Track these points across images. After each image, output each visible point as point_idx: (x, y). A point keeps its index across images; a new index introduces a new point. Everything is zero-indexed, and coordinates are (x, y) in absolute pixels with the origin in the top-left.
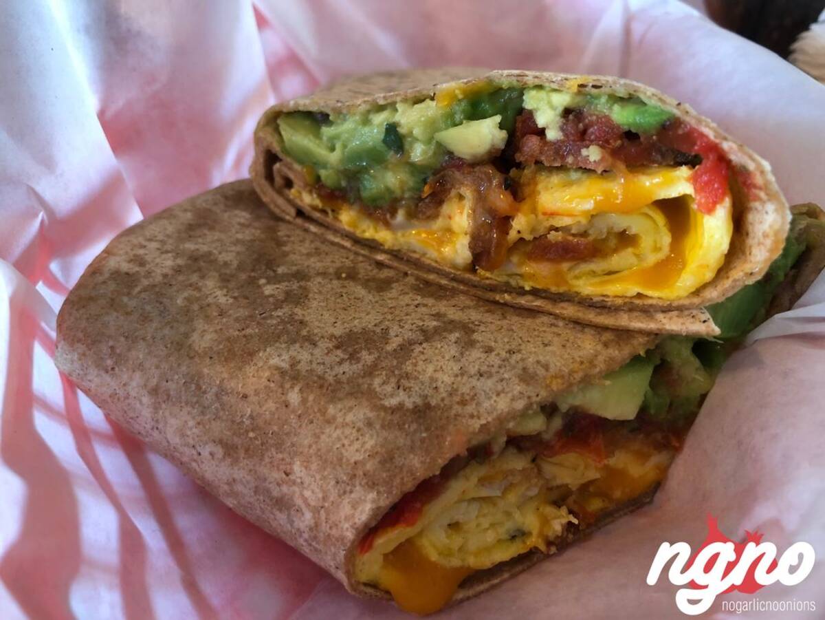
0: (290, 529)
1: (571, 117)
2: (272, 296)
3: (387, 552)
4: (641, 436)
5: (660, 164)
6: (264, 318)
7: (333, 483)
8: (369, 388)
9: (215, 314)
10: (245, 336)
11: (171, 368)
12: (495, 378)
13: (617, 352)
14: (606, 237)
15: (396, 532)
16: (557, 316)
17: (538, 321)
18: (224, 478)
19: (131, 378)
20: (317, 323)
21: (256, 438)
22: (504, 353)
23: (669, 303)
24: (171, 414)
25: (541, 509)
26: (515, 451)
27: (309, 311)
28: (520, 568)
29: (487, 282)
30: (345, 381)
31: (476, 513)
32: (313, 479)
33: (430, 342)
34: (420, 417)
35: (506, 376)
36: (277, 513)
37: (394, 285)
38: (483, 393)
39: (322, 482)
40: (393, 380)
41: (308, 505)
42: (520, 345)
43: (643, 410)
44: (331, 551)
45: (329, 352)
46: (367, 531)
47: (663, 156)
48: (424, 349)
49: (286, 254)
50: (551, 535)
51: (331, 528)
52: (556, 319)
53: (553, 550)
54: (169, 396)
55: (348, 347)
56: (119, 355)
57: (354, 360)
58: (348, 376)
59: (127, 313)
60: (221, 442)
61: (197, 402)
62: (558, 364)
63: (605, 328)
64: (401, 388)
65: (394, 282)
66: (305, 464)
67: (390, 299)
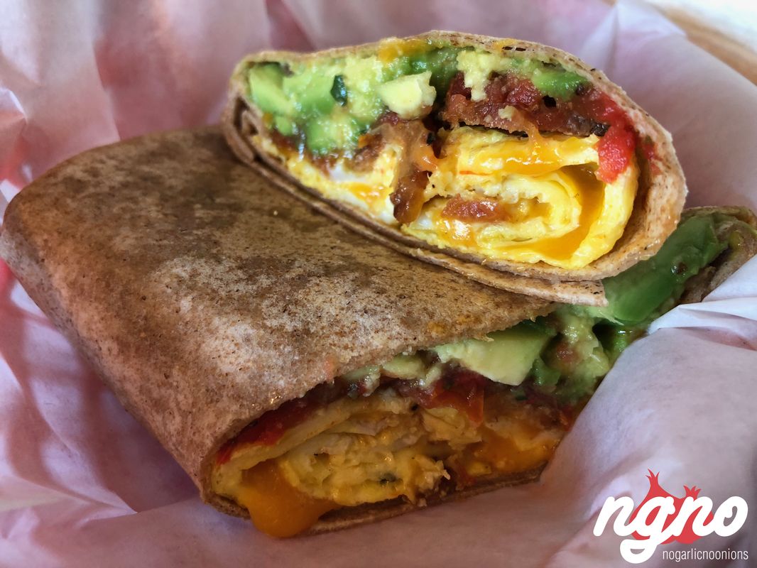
0: (163, 431)
1: (496, 79)
2: (200, 218)
3: (244, 468)
4: (528, 407)
5: (575, 134)
6: (184, 234)
7: (203, 390)
8: (257, 307)
9: (142, 224)
10: (160, 246)
11: (89, 266)
12: (378, 317)
13: (506, 313)
14: (518, 203)
15: (255, 448)
16: (459, 275)
17: (440, 275)
18: (117, 375)
19: (56, 271)
20: (229, 246)
21: (146, 339)
22: (395, 296)
23: (567, 273)
24: (82, 308)
25: (416, 459)
26: (394, 394)
27: (228, 235)
28: (387, 513)
29: (408, 238)
30: (236, 298)
31: (346, 448)
32: (188, 384)
33: (329, 277)
34: (296, 341)
35: (389, 316)
36: (155, 414)
37: (321, 229)
38: (363, 329)
39: (194, 388)
40: (281, 304)
41: (179, 409)
42: (413, 292)
43: (530, 379)
44: (191, 457)
45: (231, 269)
46: (225, 441)
47: (579, 126)
48: (320, 281)
49: (231, 189)
50: (422, 485)
51: (194, 434)
52: (458, 276)
53: (422, 503)
54: (82, 290)
55: (250, 269)
56: (50, 248)
57: (251, 280)
58: (240, 294)
59: (67, 213)
60: (117, 339)
61: (104, 299)
62: (444, 314)
63: (502, 291)
64: (287, 312)
65: (322, 226)
66: (183, 369)
67: (310, 238)
